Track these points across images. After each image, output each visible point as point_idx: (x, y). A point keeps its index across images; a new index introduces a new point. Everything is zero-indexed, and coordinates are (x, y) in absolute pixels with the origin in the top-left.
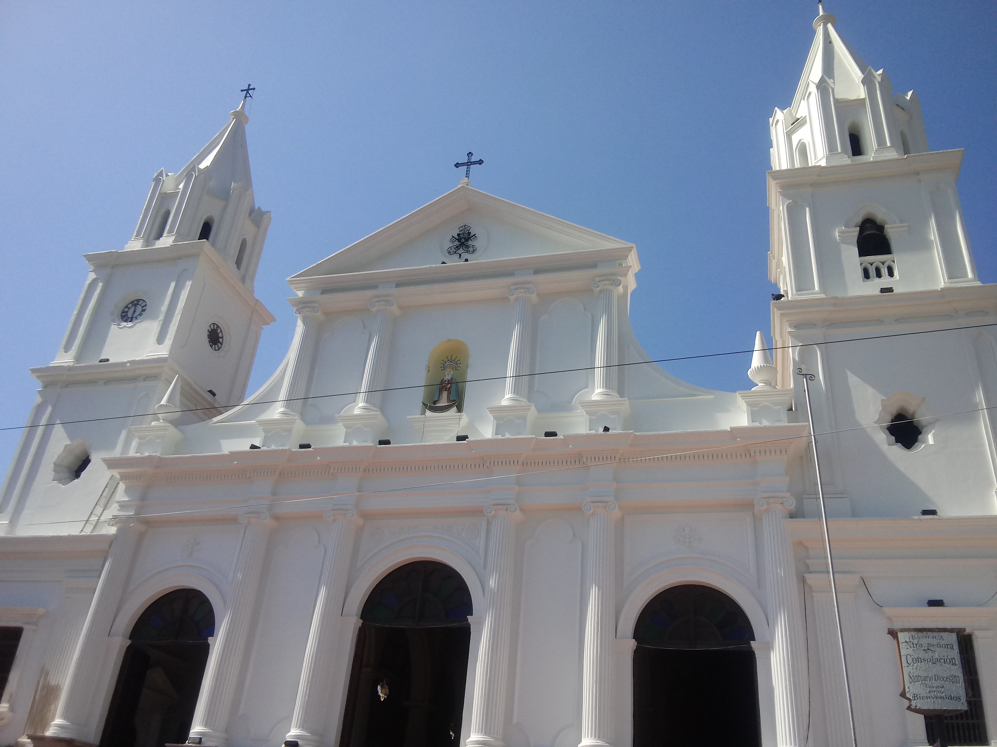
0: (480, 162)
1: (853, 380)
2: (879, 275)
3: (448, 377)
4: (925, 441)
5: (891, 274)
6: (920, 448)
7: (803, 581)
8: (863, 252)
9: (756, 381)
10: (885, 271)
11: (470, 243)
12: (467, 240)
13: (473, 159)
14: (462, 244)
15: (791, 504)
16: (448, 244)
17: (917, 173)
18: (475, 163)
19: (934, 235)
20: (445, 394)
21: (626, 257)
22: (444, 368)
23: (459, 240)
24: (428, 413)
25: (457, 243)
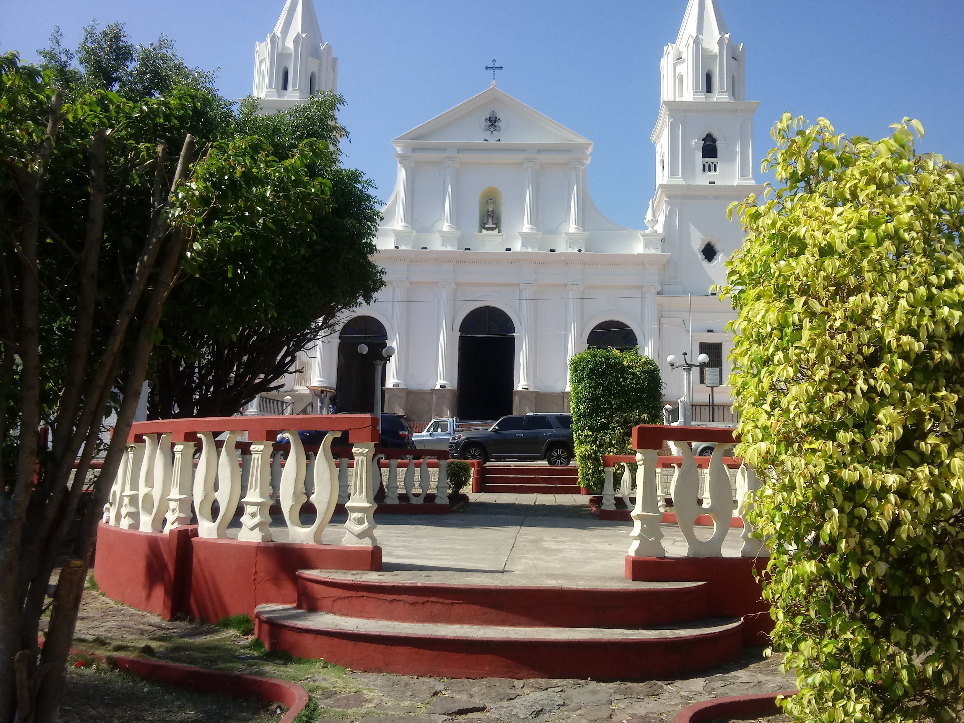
0: (501, 68)
1: (692, 227)
2: (710, 170)
3: (490, 209)
4: (717, 260)
5: (715, 170)
6: (715, 263)
7: (660, 320)
8: (704, 156)
9: (648, 226)
10: (712, 168)
11: (497, 124)
12: (495, 121)
13: (497, 65)
14: (493, 124)
15: (659, 289)
16: (484, 124)
17: (736, 111)
18: (497, 68)
19: (738, 149)
20: (490, 219)
21: (587, 149)
22: (487, 203)
23: (490, 121)
24: (484, 231)
25: (489, 123)
